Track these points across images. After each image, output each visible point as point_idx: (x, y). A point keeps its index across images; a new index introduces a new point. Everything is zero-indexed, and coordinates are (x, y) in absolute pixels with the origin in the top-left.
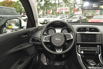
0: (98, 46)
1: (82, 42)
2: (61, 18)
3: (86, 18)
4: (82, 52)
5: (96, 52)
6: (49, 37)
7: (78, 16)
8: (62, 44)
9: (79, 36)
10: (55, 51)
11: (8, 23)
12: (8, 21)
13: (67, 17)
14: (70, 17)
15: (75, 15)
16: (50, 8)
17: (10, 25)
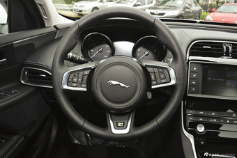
1: (202, 94)
2: (135, 5)
3: (200, 10)
6: (87, 72)
7: (180, 2)
9: (194, 72)
10: (105, 126)
13: (151, 2)
14: (160, 5)
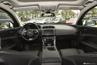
0: (54, 36)
3: (65, 20)
4: (45, 40)
5: (53, 39)
7: (59, 18)
8: (32, 35)
9: (43, 31)
11: (1, 25)
12: (2, 24)
13: (51, 19)
14: (53, 20)
15: (57, 18)
16: (38, 12)
17: (3, 26)
